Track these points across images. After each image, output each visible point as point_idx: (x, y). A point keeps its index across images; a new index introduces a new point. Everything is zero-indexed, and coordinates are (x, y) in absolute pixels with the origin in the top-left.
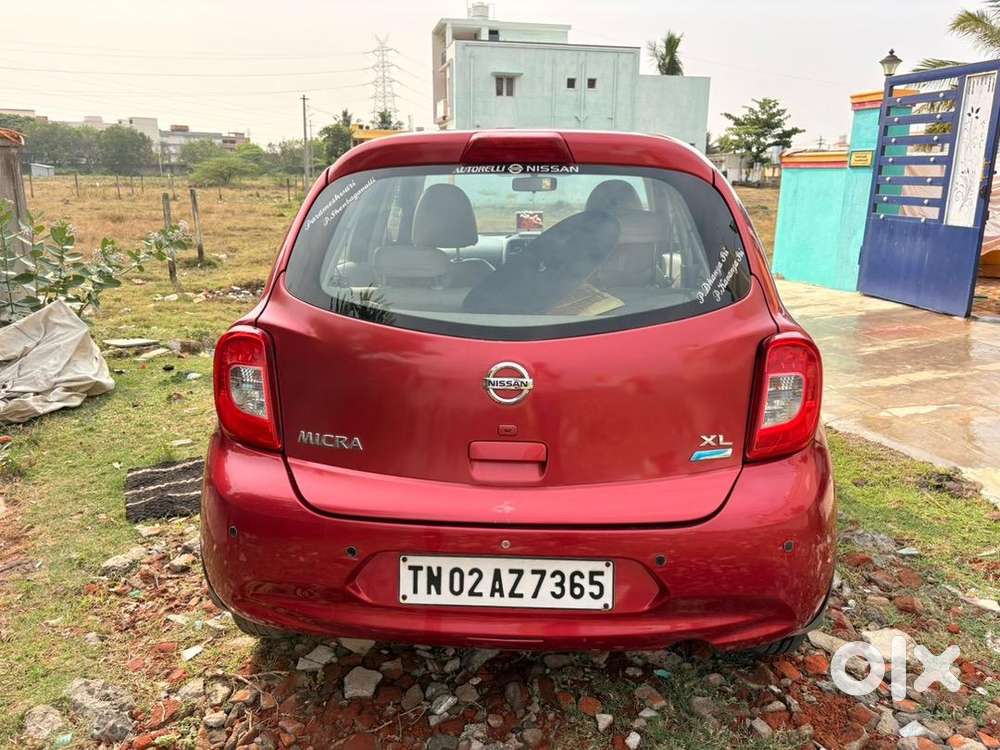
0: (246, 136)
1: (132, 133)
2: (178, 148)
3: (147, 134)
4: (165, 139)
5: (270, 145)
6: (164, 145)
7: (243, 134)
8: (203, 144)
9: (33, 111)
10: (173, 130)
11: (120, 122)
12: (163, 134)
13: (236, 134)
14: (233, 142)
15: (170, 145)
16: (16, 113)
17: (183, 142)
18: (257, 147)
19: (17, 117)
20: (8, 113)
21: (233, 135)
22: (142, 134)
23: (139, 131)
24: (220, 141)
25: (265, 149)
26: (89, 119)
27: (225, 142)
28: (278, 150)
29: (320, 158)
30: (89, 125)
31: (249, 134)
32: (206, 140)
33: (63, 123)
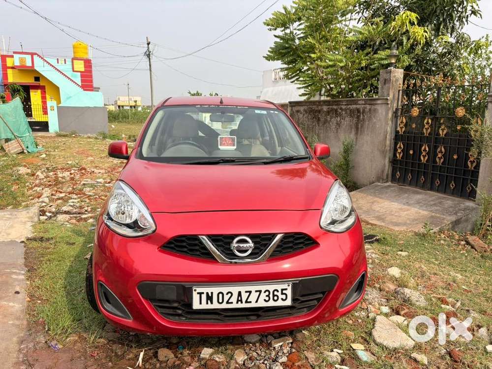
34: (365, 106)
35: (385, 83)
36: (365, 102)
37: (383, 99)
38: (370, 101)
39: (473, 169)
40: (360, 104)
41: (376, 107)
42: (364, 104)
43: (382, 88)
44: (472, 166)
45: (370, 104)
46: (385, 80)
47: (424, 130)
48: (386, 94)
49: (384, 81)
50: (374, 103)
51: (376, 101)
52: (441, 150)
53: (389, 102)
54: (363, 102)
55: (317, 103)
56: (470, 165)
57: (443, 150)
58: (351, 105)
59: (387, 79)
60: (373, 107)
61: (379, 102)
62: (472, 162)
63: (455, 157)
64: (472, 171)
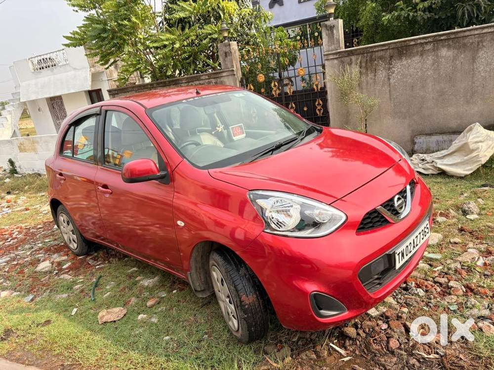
34: (210, 80)
35: (226, 56)
36: (209, 76)
37: (229, 71)
38: (215, 75)
39: (321, 115)
40: (202, 80)
41: (222, 79)
42: (209, 79)
43: (224, 60)
44: (320, 112)
45: (214, 78)
46: (226, 53)
47: (274, 93)
48: (229, 66)
49: (224, 54)
50: (220, 76)
51: (221, 74)
52: (292, 106)
53: (235, 73)
54: (207, 77)
55: (149, 86)
56: (318, 113)
57: (294, 105)
58: (193, 81)
59: (228, 52)
60: (219, 80)
61: (224, 74)
62: (320, 110)
63: (305, 109)
64: (321, 117)
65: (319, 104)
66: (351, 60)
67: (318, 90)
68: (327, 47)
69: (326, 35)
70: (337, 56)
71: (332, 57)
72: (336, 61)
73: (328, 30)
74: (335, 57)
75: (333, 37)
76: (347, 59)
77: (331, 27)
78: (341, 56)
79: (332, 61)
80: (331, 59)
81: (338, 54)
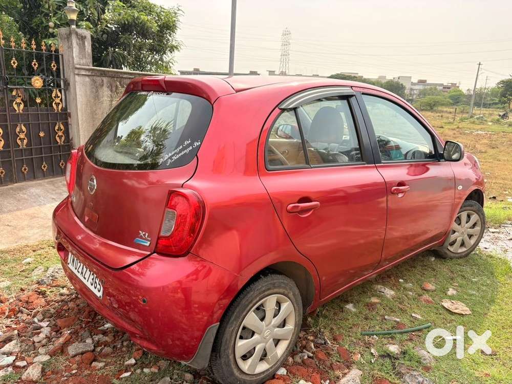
0: (457, 85)
1: (398, 83)
2: (418, 91)
3: (404, 84)
4: (412, 87)
5: (468, 90)
6: (412, 89)
7: (456, 84)
8: (431, 89)
9: (357, 74)
10: (418, 82)
11: (394, 78)
12: (413, 84)
13: (452, 84)
14: (449, 88)
15: (414, 90)
16: (350, 74)
17: (421, 88)
18: (461, 91)
19: (350, 76)
20: (348, 74)
21: (450, 85)
22: (402, 85)
23: (401, 83)
24: (441, 88)
25: (465, 92)
26: (380, 77)
27: (444, 88)
28: (472, 92)
29: (497, 98)
30: (380, 80)
31: (460, 84)
32: (433, 87)
33: (369, 79)
39: (62, 143)
44: (61, 140)
52: (21, 129)
57: (23, 128)
62: (60, 137)
63: (42, 134)
64: (62, 146)
65: (59, 129)
66: (103, 81)
67: (58, 110)
68: (78, 59)
69: (77, 44)
70: (90, 74)
71: (84, 73)
72: (87, 79)
73: (79, 39)
74: (87, 73)
75: (85, 50)
76: (98, 79)
77: (82, 37)
78: (93, 74)
79: (84, 77)
80: (83, 75)
81: (91, 71)
